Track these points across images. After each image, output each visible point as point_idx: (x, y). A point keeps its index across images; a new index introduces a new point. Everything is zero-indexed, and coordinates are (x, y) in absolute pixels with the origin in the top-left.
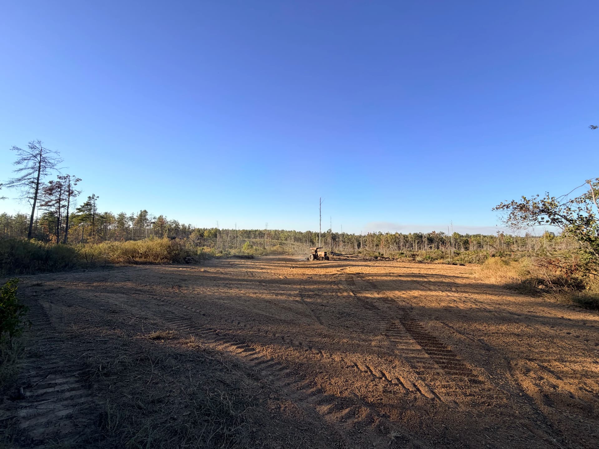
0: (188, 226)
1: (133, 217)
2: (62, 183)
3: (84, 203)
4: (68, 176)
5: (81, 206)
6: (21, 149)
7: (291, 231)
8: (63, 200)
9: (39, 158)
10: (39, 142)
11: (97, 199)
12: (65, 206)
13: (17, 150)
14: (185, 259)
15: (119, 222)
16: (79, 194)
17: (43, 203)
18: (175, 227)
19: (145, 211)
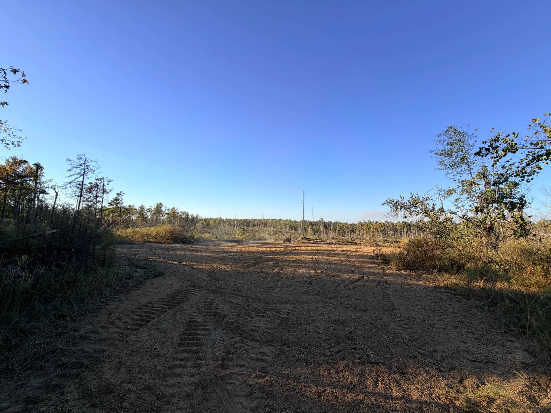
0: (196, 216)
1: (151, 208)
2: (99, 184)
3: (114, 199)
4: (103, 178)
5: (111, 201)
6: (72, 161)
7: (287, 220)
8: (99, 196)
9: (84, 166)
10: (84, 154)
11: (124, 195)
12: (100, 201)
13: (69, 162)
14: (182, 240)
15: (140, 213)
16: (111, 191)
17: (85, 199)
18: (185, 217)
19: (161, 204)
